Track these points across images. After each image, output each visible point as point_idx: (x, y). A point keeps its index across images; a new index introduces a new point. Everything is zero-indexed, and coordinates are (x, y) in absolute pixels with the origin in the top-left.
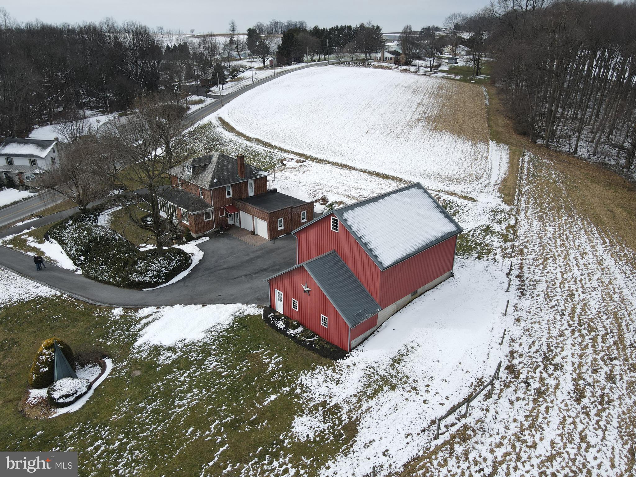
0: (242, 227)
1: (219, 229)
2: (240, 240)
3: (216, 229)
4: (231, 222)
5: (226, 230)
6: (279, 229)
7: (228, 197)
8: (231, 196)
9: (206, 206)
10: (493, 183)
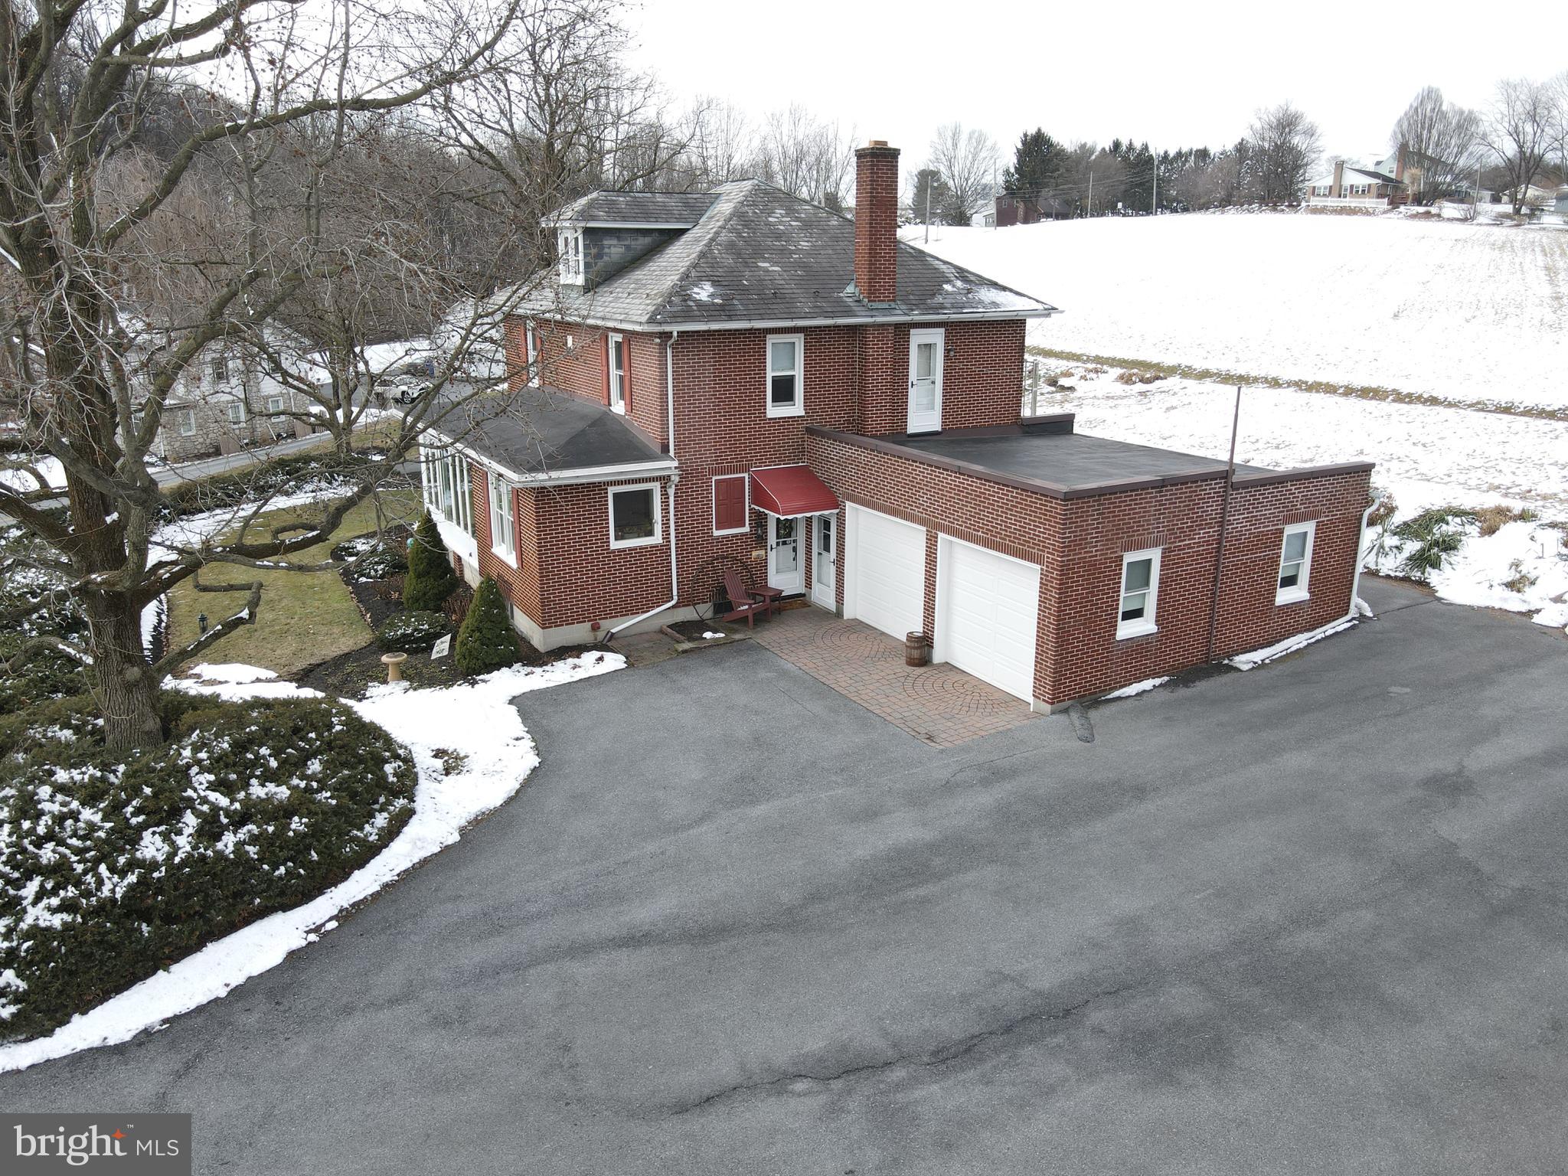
0: (848, 614)
1: (705, 610)
2: (822, 690)
3: (687, 614)
4: (783, 578)
5: (743, 620)
6: (1126, 630)
7: (774, 411)
8: (796, 409)
9: (628, 449)
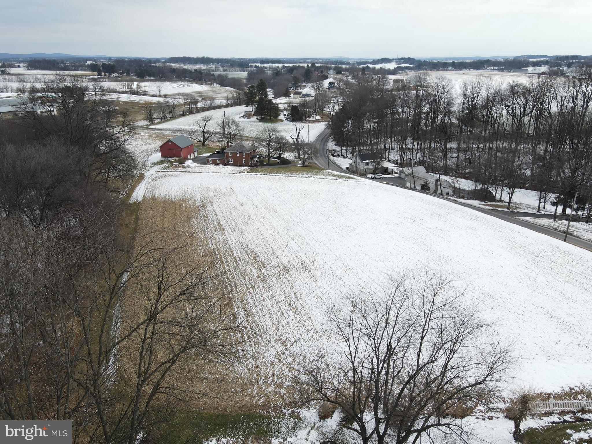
10: (146, 180)
